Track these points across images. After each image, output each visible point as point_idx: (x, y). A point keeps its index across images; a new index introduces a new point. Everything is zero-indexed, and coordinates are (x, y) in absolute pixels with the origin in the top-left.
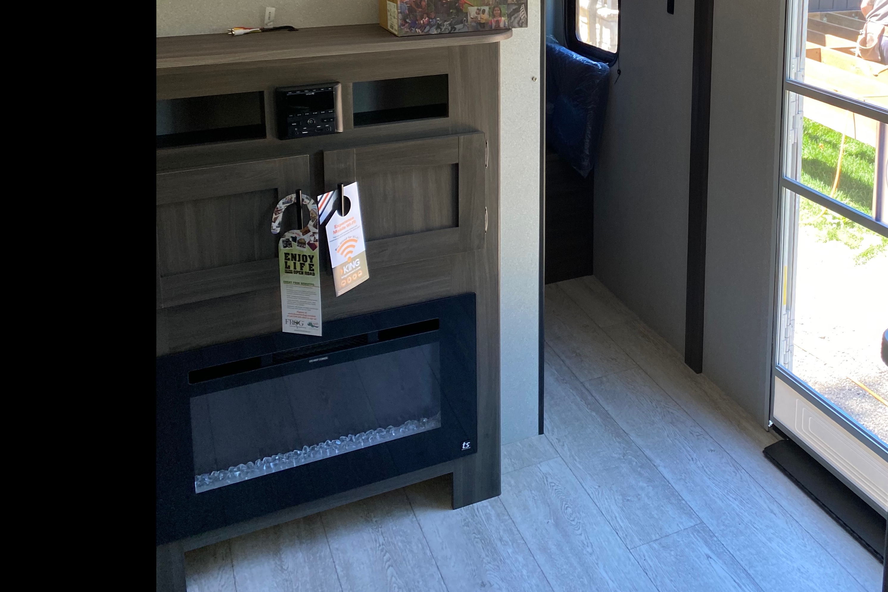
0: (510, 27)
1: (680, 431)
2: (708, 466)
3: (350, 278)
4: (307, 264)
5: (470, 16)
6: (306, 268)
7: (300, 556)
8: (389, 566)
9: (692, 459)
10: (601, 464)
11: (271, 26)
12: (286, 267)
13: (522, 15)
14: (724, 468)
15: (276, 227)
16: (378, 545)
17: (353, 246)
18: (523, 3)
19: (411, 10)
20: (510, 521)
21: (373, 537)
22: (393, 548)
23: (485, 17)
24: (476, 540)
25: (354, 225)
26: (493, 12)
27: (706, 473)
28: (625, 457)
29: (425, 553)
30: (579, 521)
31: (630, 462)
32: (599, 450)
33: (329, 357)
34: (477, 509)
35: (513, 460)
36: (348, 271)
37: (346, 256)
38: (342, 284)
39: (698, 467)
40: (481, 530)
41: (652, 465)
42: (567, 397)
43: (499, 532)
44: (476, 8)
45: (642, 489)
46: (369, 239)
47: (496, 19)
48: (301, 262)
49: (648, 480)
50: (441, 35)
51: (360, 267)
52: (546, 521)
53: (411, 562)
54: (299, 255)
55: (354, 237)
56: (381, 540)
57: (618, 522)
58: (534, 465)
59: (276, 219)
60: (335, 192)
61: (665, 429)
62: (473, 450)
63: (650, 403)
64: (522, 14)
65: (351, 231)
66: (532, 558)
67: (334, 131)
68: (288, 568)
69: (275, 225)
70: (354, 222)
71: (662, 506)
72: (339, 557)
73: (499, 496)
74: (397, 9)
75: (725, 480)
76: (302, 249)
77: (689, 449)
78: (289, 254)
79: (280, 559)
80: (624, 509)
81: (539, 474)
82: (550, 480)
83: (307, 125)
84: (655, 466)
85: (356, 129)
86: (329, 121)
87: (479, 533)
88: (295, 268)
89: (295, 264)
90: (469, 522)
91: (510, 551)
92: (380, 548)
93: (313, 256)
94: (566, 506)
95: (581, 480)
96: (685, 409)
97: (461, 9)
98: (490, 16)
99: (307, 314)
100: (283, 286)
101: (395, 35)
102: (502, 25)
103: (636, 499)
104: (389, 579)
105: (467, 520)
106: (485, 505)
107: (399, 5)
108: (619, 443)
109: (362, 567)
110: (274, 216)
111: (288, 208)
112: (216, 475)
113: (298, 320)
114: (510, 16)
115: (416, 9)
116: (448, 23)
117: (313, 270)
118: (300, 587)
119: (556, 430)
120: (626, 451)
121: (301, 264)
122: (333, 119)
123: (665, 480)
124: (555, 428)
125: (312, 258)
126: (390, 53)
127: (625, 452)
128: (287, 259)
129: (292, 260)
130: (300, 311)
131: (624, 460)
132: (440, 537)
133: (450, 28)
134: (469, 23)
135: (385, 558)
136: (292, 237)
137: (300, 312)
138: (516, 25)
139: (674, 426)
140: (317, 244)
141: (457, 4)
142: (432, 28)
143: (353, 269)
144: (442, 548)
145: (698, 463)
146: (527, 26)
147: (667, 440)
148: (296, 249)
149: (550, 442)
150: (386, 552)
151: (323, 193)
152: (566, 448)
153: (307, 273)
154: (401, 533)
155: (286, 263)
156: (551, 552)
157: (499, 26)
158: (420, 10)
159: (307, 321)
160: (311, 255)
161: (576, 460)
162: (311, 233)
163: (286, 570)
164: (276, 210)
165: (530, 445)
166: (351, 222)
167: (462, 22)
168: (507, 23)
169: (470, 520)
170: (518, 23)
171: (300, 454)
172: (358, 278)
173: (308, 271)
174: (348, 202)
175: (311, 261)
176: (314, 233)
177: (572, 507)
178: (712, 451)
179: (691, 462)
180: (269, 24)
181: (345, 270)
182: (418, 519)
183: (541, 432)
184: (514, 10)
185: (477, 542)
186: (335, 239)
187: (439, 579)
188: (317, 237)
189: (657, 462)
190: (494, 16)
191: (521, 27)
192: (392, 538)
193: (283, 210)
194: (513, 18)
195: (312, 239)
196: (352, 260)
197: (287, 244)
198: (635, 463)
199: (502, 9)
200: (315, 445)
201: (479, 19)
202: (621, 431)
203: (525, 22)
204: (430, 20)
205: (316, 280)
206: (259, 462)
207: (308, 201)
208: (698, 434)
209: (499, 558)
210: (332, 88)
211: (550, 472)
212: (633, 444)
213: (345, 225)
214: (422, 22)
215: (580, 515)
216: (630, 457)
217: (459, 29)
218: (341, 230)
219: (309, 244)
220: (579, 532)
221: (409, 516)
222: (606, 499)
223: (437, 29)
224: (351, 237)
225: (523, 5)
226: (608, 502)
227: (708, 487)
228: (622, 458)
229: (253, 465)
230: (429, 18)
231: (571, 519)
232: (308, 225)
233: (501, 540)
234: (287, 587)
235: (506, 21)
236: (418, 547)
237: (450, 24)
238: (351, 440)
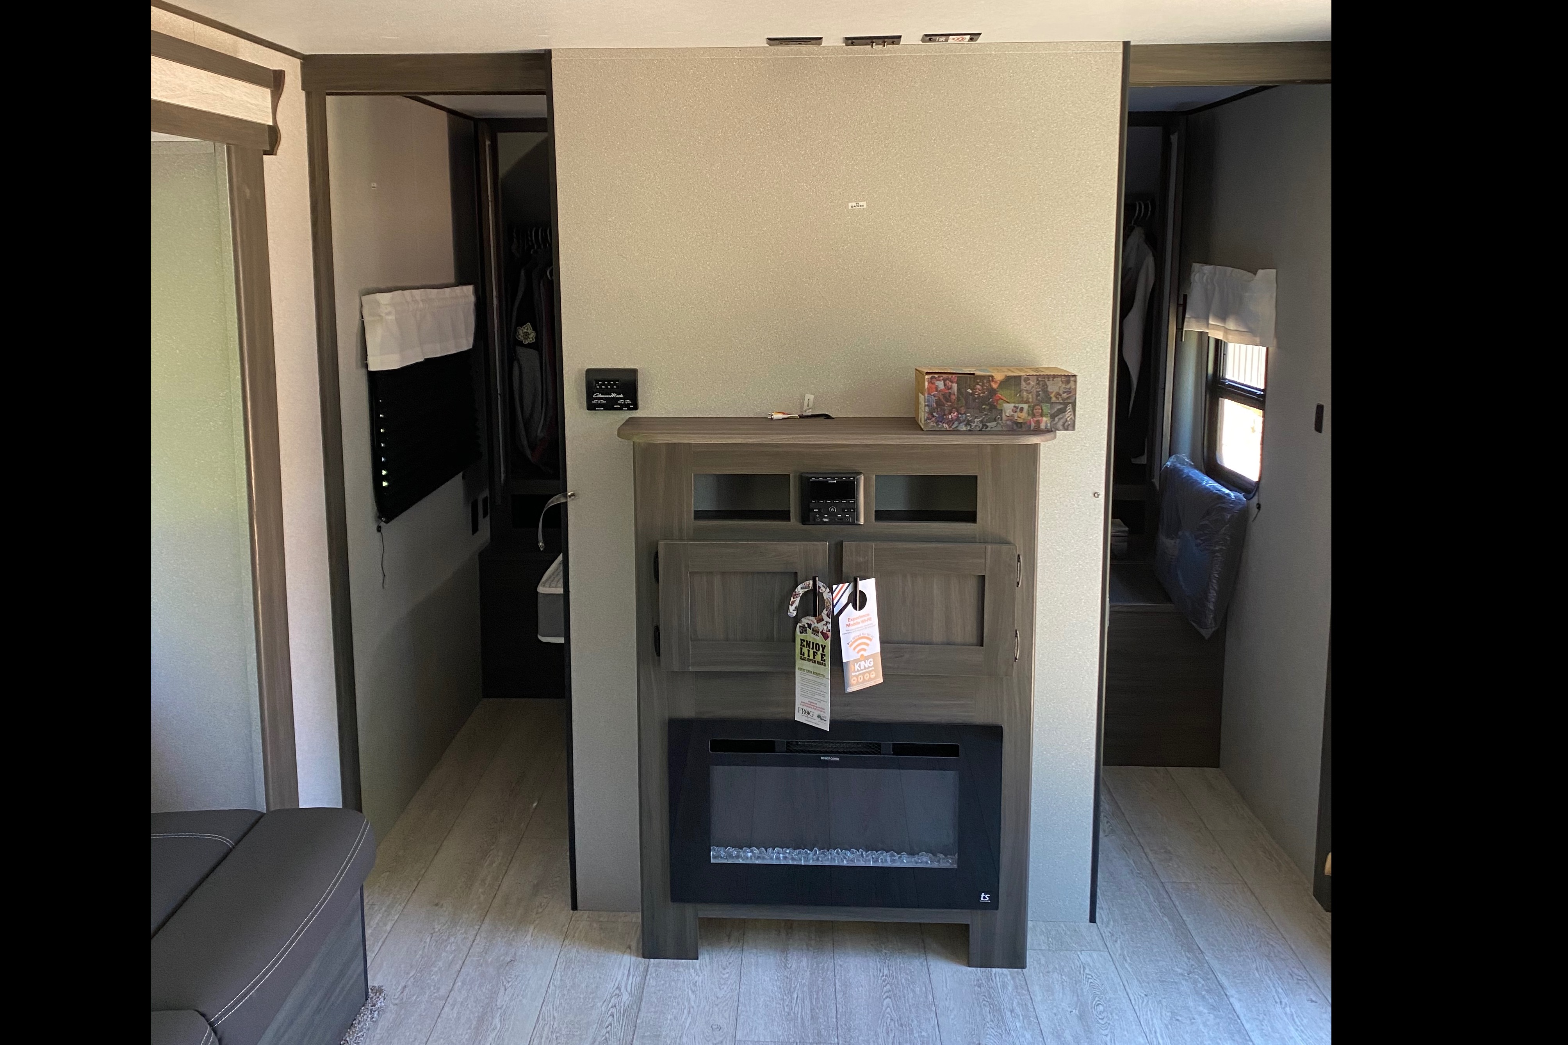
0: (1053, 429)
1: (1275, 968)
2: (1300, 1017)
3: (861, 676)
4: (819, 653)
5: (1005, 414)
6: (818, 658)
7: (804, 962)
8: (887, 997)
9: (1281, 1002)
10: (1156, 973)
11: (809, 413)
12: (801, 654)
13: (1068, 417)
14: (1322, 1025)
15: (792, 611)
16: (881, 975)
17: (867, 645)
18: (1070, 403)
19: (939, 403)
20: (1028, 997)
21: (879, 966)
22: (896, 982)
23: (1023, 416)
24: (984, 1002)
25: (869, 622)
26: (1033, 411)
27: (1295, 1023)
28: (1191, 975)
29: (926, 997)
30: (1108, 1022)
31: (1195, 982)
32: (1159, 959)
33: (841, 758)
34: (995, 974)
35: (1050, 940)
36: (859, 669)
37: (858, 652)
38: (852, 681)
39: (1286, 1013)
40: (993, 995)
41: (1223, 993)
42: (1137, 893)
43: (1012, 1004)
44: (1013, 405)
45: (1200, 1014)
46: (884, 641)
47: (1035, 419)
48: (815, 650)
49: (1212, 1007)
50: (970, 432)
51: (873, 668)
52: (1069, 1010)
53: (910, 1000)
54: (813, 643)
55: (868, 635)
56: (886, 972)
57: (1156, 1037)
58: (1073, 952)
59: (793, 602)
60: (851, 585)
61: (1255, 961)
62: (994, 904)
63: (1246, 927)
64: (1068, 414)
65: (866, 628)
66: (1042, 1040)
67: (854, 523)
68: (791, 967)
69: (792, 608)
70: (870, 619)
71: (1220, 1039)
72: (841, 973)
73: (1024, 970)
74: (925, 402)
75: (1318, 1038)
76: (815, 637)
77: (1280, 990)
78: (804, 640)
79: (786, 958)
80: (1170, 1027)
81: (1076, 961)
82: (1087, 971)
83: (829, 513)
84: (1226, 995)
85: (876, 523)
86: (849, 512)
87: (990, 997)
88: (809, 656)
89: (809, 651)
90: (982, 983)
91: (1018, 1025)
92: (883, 978)
93: (825, 646)
94: (1099, 1002)
95: (1126, 983)
96: (1293, 947)
97: (995, 405)
98: (1029, 415)
99: (817, 706)
100: (798, 673)
101: (922, 430)
102: (1043, 426)
103: (1188, 1022)
104: (884, 1009)
105: (980, 982)
106: (1005, 972)
107: (927, 398)
108: (1189, 958)
109: (860, 989)
110: (792, 599)
111: (805, 593)
112: (730, 851)
113: (809, 710)
114: (1053, 417)
115: (944, 402)
116: (979, 419)
117: (824, 661)
118: (797, 988)
119: (1112, 923)
120: (1194, 969)
121: (814, 652)
122: (854, 510)
123: (1235, 1014)
124: (1112, 921)
125: (824, 648)
126: (914, 446)
127: (1192, 970)
128: (802, 645)
129: (807, 647)
130: (811, 700)
131: (1187, 978)
132: (947, 987)
133: (981, 425)
134: (1004, 422)
135: (885, 989)
136: (807, 623)
137: (811, 702)
138: (1061, 428)
139: (1269, 960)
140: (830, 634)
141: (991, 400)
142: (961, 424)
143: (865, 668)
144: (946, 999)
145: (1288, 1009)
146: (1073, 429)
147: (1253, 973)
148: (810, 636)
149: (1101, 934)
150: (888, 983)
151: (838, 584)
152: (1118, 945)
153: (819, 663)
154: (907, 972)
155: (801, 649)
156: (1065, 1041)
157: (1039, 427)
158: (949, 404)
159: (817, 713)
160: (824, 644)
161: (1126, 960)
162: (824, 622)
163: (788, 968)
164: (794, 593)
165: (1075, 930)
166: (866, 618)
167: (995, 420)
168: (1049, 425)
169: (984, 982)
170: (1063, 425)
171: (809, 854)
172: (870, 679)
173: (820, 660)
174: (863, 596)
175: (823, 651)
176: (827, 622)
177: (1105, 1005)
178: (1312, 1001)
179: (1278, 1005)
180: (808, 411)
181: (857, 667)
182: (929, 964)
183: (1093, 919)
184: (1058, 410)
185: (985, 1005)
186: (848, 632)
187: (934, 1024)
188: (830, 626)
189: (1231, 992)
190: (1034, 416)
191: (1067, 429)
192: (896, 973)
193: (801, 595)
194: (1056, 419)
195: (825, 628)
196: (865, 658)
197: (803, 630)
198: (1201, 985)
199: (1044, 408)
200: (826, 850)
201: (1016, 418)
202: (1195, 947)
203: (1071, 425)
204: (960, 416)
205: (826, 670)
206: (770, 850)
207: (824, 590)
208: (1300, 978)
209: (1004, 1027)
210: (854, 478)
211: (1091, 964)
212: (1206, 965)
213: (859, 620)
214: (950, 417)
215: (1113, 1017)
216: (1196, 976)
217: (992, 428)
218: (855, 624)
219: (822, 633)
220: (1106, 1032)
221: (920, 958)
222: (1150, 1010)
223: (966, 425)
224: (865, 634)
225: (1070, 405)
226: (1151, 1014)
227: (1291, 1038)
228: (1186, 975)
229: (765, 851)
230: (959, 413)
231: (1100, 1017)
232: (823, 614)
233: (1012, 1011)
234: (787, 983)
235: (1049, 422)
236: (921, 989)
237: (981, 422)
238: (862, 855)
